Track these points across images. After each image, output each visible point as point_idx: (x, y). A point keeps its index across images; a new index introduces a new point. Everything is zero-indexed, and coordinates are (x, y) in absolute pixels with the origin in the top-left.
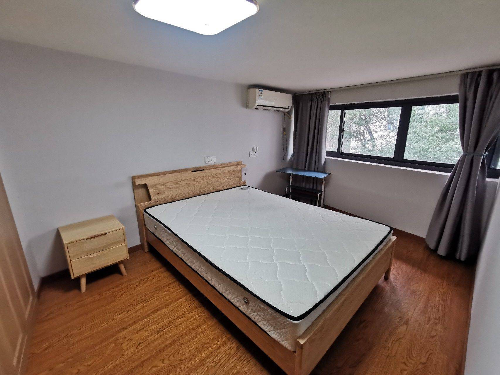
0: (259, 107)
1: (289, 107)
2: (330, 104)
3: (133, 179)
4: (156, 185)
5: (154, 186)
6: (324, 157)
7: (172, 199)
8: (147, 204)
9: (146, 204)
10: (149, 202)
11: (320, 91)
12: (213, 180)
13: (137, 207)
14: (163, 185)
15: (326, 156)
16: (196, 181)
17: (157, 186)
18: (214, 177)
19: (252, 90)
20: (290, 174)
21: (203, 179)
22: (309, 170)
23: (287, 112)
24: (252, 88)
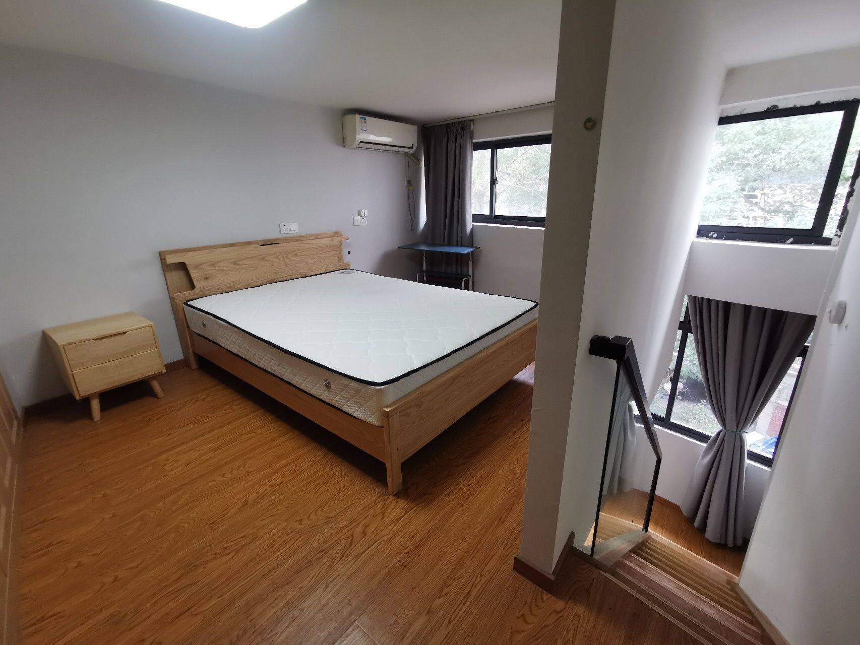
0: (362, 145)
1: (413, 145)
2: (475, 141)
3: (162, 256)
4: (201, 264)
5: (197, 267)
6: (470, 224)
7: (228, 287)
8: (189, 294)
9: (187, 295)
10: (191, 292)
11: (459, 120)
12: (295, 259)
13: (172, 299)
14: (213, 265)
15: (473, 222)
16: (267, 261)
17: (203, 266)
18: (296, 255)
19: (349, 117)
20: (422, 251)
21: (277, 257)
22: (450, 244)
23: (413, 155)
24: (349, 114)
